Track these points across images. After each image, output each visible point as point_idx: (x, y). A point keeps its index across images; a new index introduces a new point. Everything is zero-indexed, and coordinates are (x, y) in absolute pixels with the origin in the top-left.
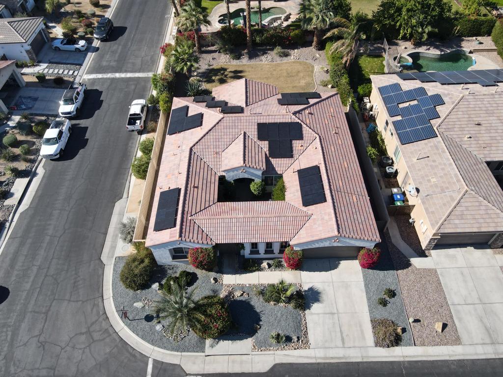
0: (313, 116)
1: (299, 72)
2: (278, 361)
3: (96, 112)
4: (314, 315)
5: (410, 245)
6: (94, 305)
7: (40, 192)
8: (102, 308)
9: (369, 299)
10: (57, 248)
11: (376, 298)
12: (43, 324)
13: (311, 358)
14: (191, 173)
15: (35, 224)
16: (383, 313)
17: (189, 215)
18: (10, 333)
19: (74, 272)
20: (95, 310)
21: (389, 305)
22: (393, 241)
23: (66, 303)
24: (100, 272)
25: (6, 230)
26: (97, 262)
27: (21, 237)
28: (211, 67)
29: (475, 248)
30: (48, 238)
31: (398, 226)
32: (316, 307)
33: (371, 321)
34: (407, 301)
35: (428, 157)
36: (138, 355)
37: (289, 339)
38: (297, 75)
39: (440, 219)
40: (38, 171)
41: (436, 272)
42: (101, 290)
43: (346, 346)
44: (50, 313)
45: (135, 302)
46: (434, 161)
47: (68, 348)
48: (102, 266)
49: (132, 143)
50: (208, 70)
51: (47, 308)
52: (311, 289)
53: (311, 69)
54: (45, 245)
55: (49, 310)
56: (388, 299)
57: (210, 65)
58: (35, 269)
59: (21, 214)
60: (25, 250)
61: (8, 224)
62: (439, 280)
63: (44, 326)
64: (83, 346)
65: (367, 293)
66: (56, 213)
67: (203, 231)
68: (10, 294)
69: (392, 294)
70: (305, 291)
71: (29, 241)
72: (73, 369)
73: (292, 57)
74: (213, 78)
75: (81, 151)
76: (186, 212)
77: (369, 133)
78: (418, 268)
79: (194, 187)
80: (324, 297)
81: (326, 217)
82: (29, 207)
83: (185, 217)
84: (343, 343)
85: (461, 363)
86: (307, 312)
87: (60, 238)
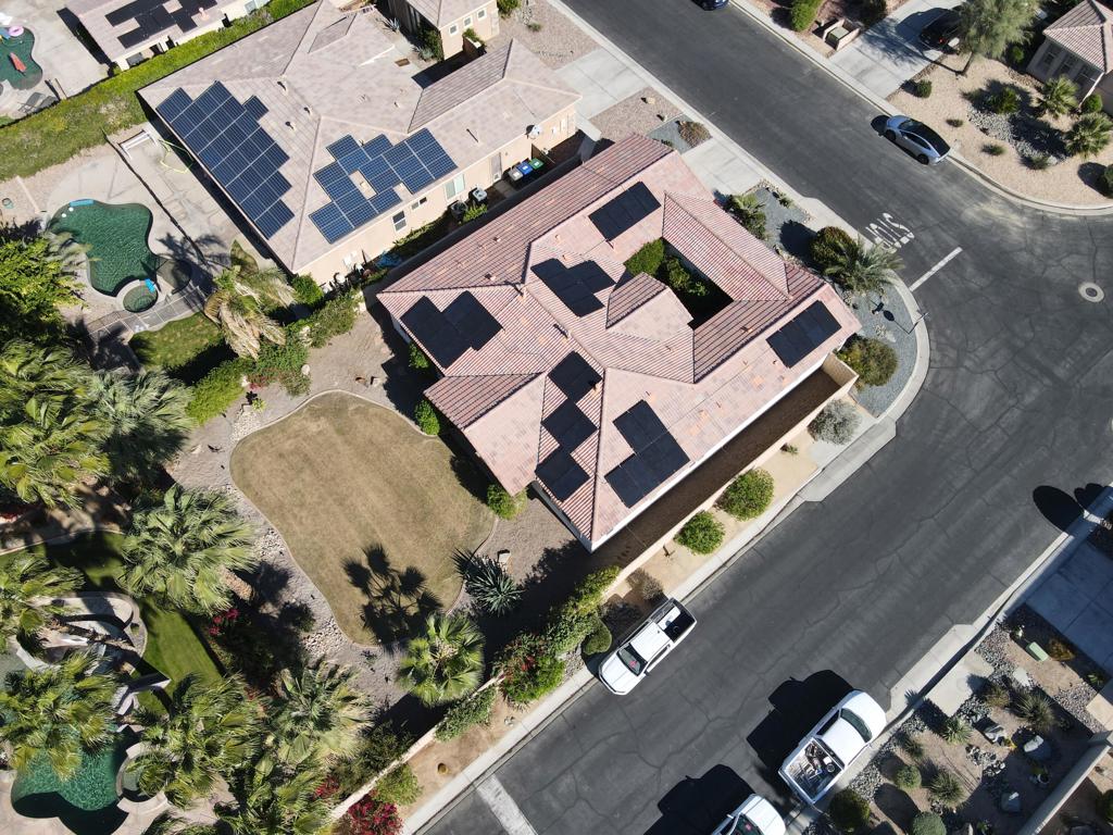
1: (281, 455)
3: (698, 775)
6: (937, 386)
7: (923, 641)
8: (930, 375)
10: (944, 503)
12: (1007, 415)
15: (957, 577)
16: (677, 139)
20: (940, 380)
23: (969, 417)
24: (907, 418)
25: (1005, 608)
26: (903, 435)
27: (989, 573)
28: (375, 649)
33: (693, 147)
35: (469, 130)
36: (921, 303)
37: (776, 195)
39: (561, 95)
41: (592, 119)
43: (733, 157)
44: (992, 421)
47: (989, 367)
48: (900, 424)
49: (705, 602)
50: (390, 650)
51: (993, 429)
55: (992, 426)
59: (970, 621)
60: (990, 542)
62: (599, 115)
63: (1006, 412)
64: (972, 356)
66: (917, 569)
72: (993, 344)
74: (413, 611)
78: (601, 133)
79: (746, 330)
81: (661, 172)
82: (953, 624)
84: (733, 159)
85: (668, 83)
86: (736, 195)
87: (933, 516)
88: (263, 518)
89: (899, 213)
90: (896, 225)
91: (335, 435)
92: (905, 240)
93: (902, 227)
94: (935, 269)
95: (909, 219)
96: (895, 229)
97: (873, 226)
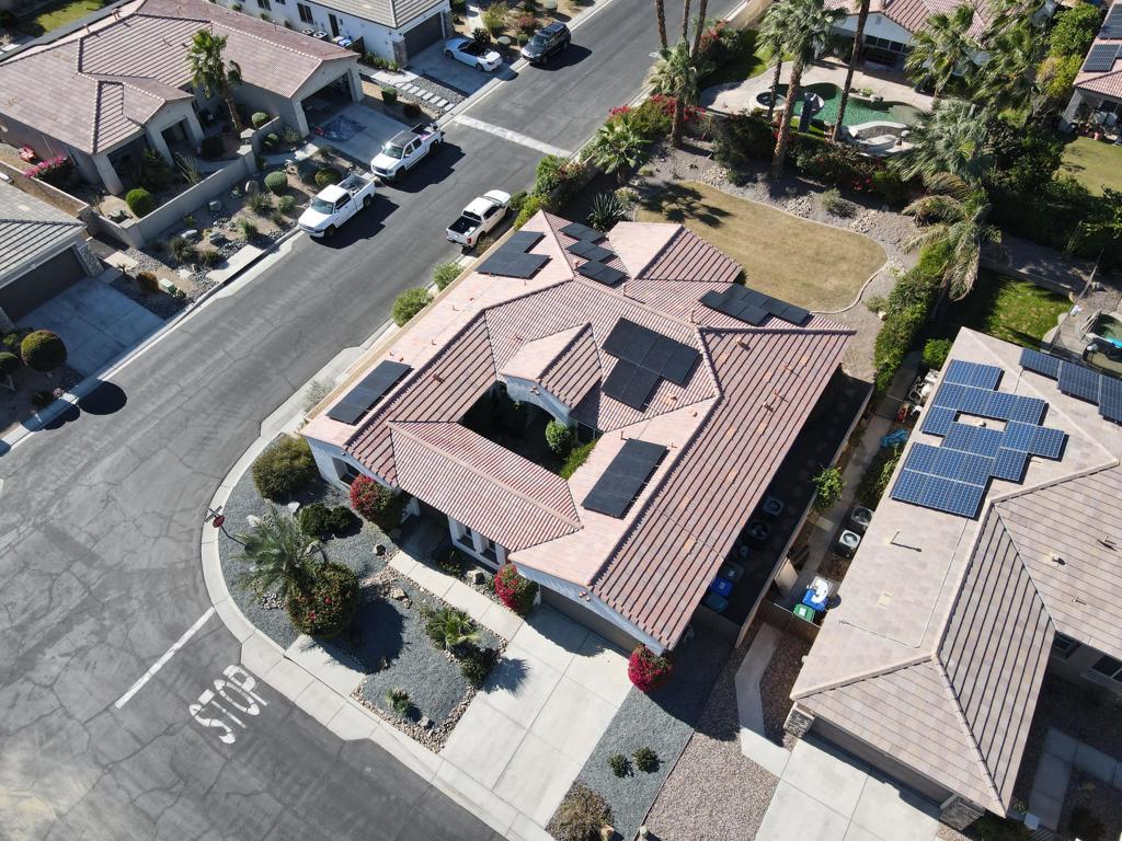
0: (746, 353)
1: (844, 259)
2: (374, 738)
3: (429, 187)
4: (488, 708)
5: (767, 702)
6: (204, 485)
7: (260, 281)
9: (601, 745)
10: (222, 375)
11: (615, 750)
12: (127, 472)
13: (428, 769)
14: (448, 352)
15: (223, 324)
17: (390, 418)
18: (86, 461)
19: (214, 423)
20: (199, 493)
21: (628, 779)
22: (740, 675)
24: (246, 443)
25: (184, 314)
26: (255, 425)
27: (192, 335)
28: (677, 182)
29: (902, 796)
30: (222, 353)
31: (775, 653)
32: (500, 696)
33: (575, 783)
34: (667, 795)
35: (919, 550)
36: (201, 591)
37: (413, 714)
38: (834, 264)
40: (281, 246)
41: (775, 784)
42: (228, 469)
43: (498, 791)
44: (147, 462)
45: (251, 513)
46: (923, 565)
47: (131, 525)
48: (256, 435)
50: (667, 184)
51: (149, 454)
52: (517, 663)
53: (874, 263)
54: (210, 361)
55: (149, 458)
56: (635, 767)
57: (676, 177)
58: (174, 389)
59: (217, 300)
60: (183, 356)
61: (190, 307)
62: (767, 802)
63: (127, 476)
64: (149, 534)
65: (609, 730)
66: (258, 322)
67: (393, 455)
68: (124, 408)
69: (650, 763)
70: (506, 660)
71: (197, 345)
72: (116, 557)
73: (856, 223)
74: (665, 203)
75: (361, 242)
76: (388, 411)
77: (882, 447)
78: (744, 752)
79: (437, 378)
80: (528, 687)
82: (233, 296)
83: (382, 417)
84: (496, 784)
86: (481, 694)
87: (235, 361)
88: (818, 222)
89: (208, 750)
90: (216, 723)
91: (811, 282)
92: (207, 697)
93: (206, 722)
94: (168, 656)
95: (192, 743)
96: (219, 716)
97: (254, 711)
